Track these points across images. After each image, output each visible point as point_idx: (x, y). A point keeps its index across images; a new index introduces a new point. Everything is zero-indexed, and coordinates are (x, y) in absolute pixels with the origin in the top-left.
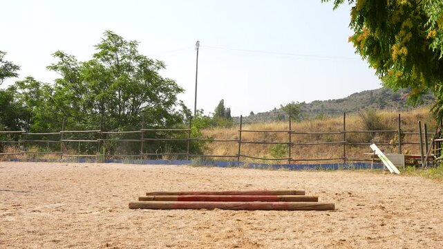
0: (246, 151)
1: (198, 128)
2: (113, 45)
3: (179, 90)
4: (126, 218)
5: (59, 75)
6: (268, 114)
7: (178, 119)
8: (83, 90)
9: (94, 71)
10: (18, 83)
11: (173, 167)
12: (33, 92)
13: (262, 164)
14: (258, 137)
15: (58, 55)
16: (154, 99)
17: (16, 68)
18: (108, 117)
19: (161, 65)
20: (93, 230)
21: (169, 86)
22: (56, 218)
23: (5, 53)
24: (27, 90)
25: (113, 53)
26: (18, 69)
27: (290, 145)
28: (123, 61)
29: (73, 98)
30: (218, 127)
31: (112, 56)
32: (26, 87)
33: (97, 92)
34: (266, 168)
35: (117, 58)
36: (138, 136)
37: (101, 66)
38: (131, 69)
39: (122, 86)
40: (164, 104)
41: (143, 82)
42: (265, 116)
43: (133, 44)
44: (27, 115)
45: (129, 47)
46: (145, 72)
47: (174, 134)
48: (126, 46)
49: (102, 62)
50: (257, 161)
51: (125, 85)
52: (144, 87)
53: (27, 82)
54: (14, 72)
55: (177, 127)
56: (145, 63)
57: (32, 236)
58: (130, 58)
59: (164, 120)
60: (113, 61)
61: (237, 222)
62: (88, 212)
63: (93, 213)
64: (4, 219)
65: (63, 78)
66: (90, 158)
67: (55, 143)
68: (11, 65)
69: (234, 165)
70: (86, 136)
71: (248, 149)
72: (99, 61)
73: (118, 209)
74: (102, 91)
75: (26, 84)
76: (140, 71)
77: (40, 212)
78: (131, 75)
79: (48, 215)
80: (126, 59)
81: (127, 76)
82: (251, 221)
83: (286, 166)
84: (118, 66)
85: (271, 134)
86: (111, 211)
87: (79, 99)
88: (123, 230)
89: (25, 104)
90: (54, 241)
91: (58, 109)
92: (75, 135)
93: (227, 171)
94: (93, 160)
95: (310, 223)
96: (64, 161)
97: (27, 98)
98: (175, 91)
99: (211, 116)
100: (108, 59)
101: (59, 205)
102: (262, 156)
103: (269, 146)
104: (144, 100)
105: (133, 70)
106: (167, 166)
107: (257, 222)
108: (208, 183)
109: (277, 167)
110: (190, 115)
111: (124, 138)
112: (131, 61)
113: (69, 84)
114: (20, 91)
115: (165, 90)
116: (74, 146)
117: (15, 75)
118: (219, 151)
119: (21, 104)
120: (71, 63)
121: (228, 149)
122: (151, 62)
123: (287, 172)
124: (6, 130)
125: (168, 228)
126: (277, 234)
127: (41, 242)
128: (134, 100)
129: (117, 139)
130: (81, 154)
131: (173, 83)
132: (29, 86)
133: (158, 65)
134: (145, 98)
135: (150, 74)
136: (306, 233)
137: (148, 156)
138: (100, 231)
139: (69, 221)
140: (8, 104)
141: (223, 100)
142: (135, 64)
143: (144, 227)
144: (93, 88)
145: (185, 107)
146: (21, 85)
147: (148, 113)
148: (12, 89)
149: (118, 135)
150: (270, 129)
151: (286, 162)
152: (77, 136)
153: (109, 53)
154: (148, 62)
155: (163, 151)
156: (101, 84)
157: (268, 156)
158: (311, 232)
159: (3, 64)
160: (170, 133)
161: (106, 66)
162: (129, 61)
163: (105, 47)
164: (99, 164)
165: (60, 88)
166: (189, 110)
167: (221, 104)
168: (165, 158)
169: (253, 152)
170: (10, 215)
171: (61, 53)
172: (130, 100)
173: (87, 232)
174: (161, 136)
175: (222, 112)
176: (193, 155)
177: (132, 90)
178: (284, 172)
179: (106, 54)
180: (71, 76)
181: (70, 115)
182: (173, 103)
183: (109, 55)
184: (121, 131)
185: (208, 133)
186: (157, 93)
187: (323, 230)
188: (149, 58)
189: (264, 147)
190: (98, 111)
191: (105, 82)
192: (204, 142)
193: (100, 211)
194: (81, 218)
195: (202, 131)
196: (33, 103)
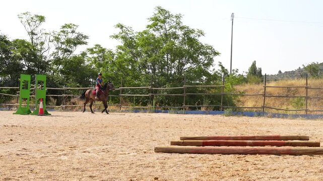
0: (271, 103)
1: (231, 84)
2: (162, 18)
3: (216, 54)
4: (156, 158)
5: (120, 43)
6: (293, 72)
7: (215, 77)
8: (139, 55)
9: (147, 39)
10: (88, 49)
11: (209, 116)
12: (101, 57)
13: (283, 114)
14: (281, 92)
15: (119, 26)
16: (196, 61)
17: (85, 37)
18: (158, 76)
19: (201, 33)
20: (125, 168)
21: (208, 50)
22: (100, 158)
23: (77, 26)
24: (95, 55)
25: (162, 25)
26: (88, 38)
27: (307, 98)
28: (170, 31)
29: (131, 61)
30: (249, 84)
31: (161, 27)
32: (95, 52)
33: (149, 56)
34: (286, 118)
35: (165, 29)
36: (182, 91)
37: (153, 35)
38: (176, 37)
39: (170, 51)
40: (204, 65)
41: (186, 47)
42: (291, 75)
43: (178, 17)
44: (94, 75)
45: (175, 19)
46: (188, 39)
47: (212, 90)
48: (172, 19)
49: (153, 32)
50: (280, 112)
51: (171, 50)
52: (188, 52)
53: (96, 48)
54: (85, 41)
55: (214, 84)
56: (188, 32)
57: (75, 172)
58: (176, 28)
59: (204, 78)
60: (162, 31)
61: (245, 162)
62: (126, 153)
63: (131, 154)
64: (59, 158)
65: (122, 45)
66: (144, 109)
67: (116, 97)
68: (82, 35)
69: (259, 114)
70: (141, 91)
71: (273, 101)
72: (151, 31)
73: (151, 151)
74: (154, 55)
75: (94, 50)
76: (184, 39)
77: (89, 152)
78: (177, 42)
79: (95, 155)
80: (173, 29)
81: (173, 43)
82: (257, 162)
83: (303, 116)
84: (166, 35)
85: (293, 89)
86: (145, 153)
87: (136, 61)
88: (149, 169)
89: (94, 66)
90: (91, 177)
91: (119, 70)
92: (133, 90)
93: (254, 120)
94: (145, 111)
95: (307, 164)
96: (122, 112)
97: (95, 61)
98: (213, 54)
99: (245, 74)
100: (158, 30)
101: (107, 147)
102: (284, 107)
103: (291, 99)
104: (188, 62)
105: (178, 38)
106: (204, 116)
107: (261, 163)
108: (234, 130)
109: (295, 116)
110: (227, 74)
111: (171, 93)
112: (177, 31)
113: (128, 49)
114: (91, 56)
115: (205, 54)
116: (131, 99)
117: (86, 43)
118: (250, 104)
119: (91, 66)
120: (128, 33)
121: (257, 102)
122: (192, 31)
123: (303, 121)
124: (78, 87)
125: (187, 167)
126: (275, 174)
127: (81, 177)
128: (179, 62)
129: (166, 93)
130: (136, 105)
131: (210, 48)
132: (97, 52)
133: (198, 34)
134: (188, 60)
135: (192, 41)
136: (300, 173)
137: (190, 108)
138: (130, 168)
139: (109, 160)
140: (80, 66)
141: (255, 61)
142: (180, 33)
143: (167, 166)
144: (146, 53)
145: (223, 68)
146: (91, 51)
147: (191, 72)
148: (84, 54)
149: (166, 91)
150: (293, 85)
151: (303, 113)
152: (133, 91)
153: (159, 24)
154: (190, 31)
155: (202, 104)
156: (153, 50)
157: (290, 107)
158: (305, 172)
159: (76, 35)
160: (208, 89)
161: (157, 34)
162: (175, 30)
163: (156, 19)
164: (150, 114)
165: (121, 53)
166: (226, 70)
167: (254, 65)
168: (203, 109)
169: (277, 104)
170: (65, 155)
171: (121, 25)
172: (176, 62)
173: (119, 170)
174: (201, 92)
175: (255, 72)
176: (225, 107)
177: (178, 54)
178: (301, 121)
179: (157, 25)
180: (129, 44)
181: (128, 75)
182: (211, 64)
183: (159, 26)
184: (168, 87)
185: (240, 88)
186: (198, 56)
187: (316, 171)
188: (191, 28)
189: (286, 100)
190: (151, 71)
191: (156, 48)
192: (236, 96)
193: (137, 152)
194: (119, 158)
195: (235, 87)
196: (100, 65)
